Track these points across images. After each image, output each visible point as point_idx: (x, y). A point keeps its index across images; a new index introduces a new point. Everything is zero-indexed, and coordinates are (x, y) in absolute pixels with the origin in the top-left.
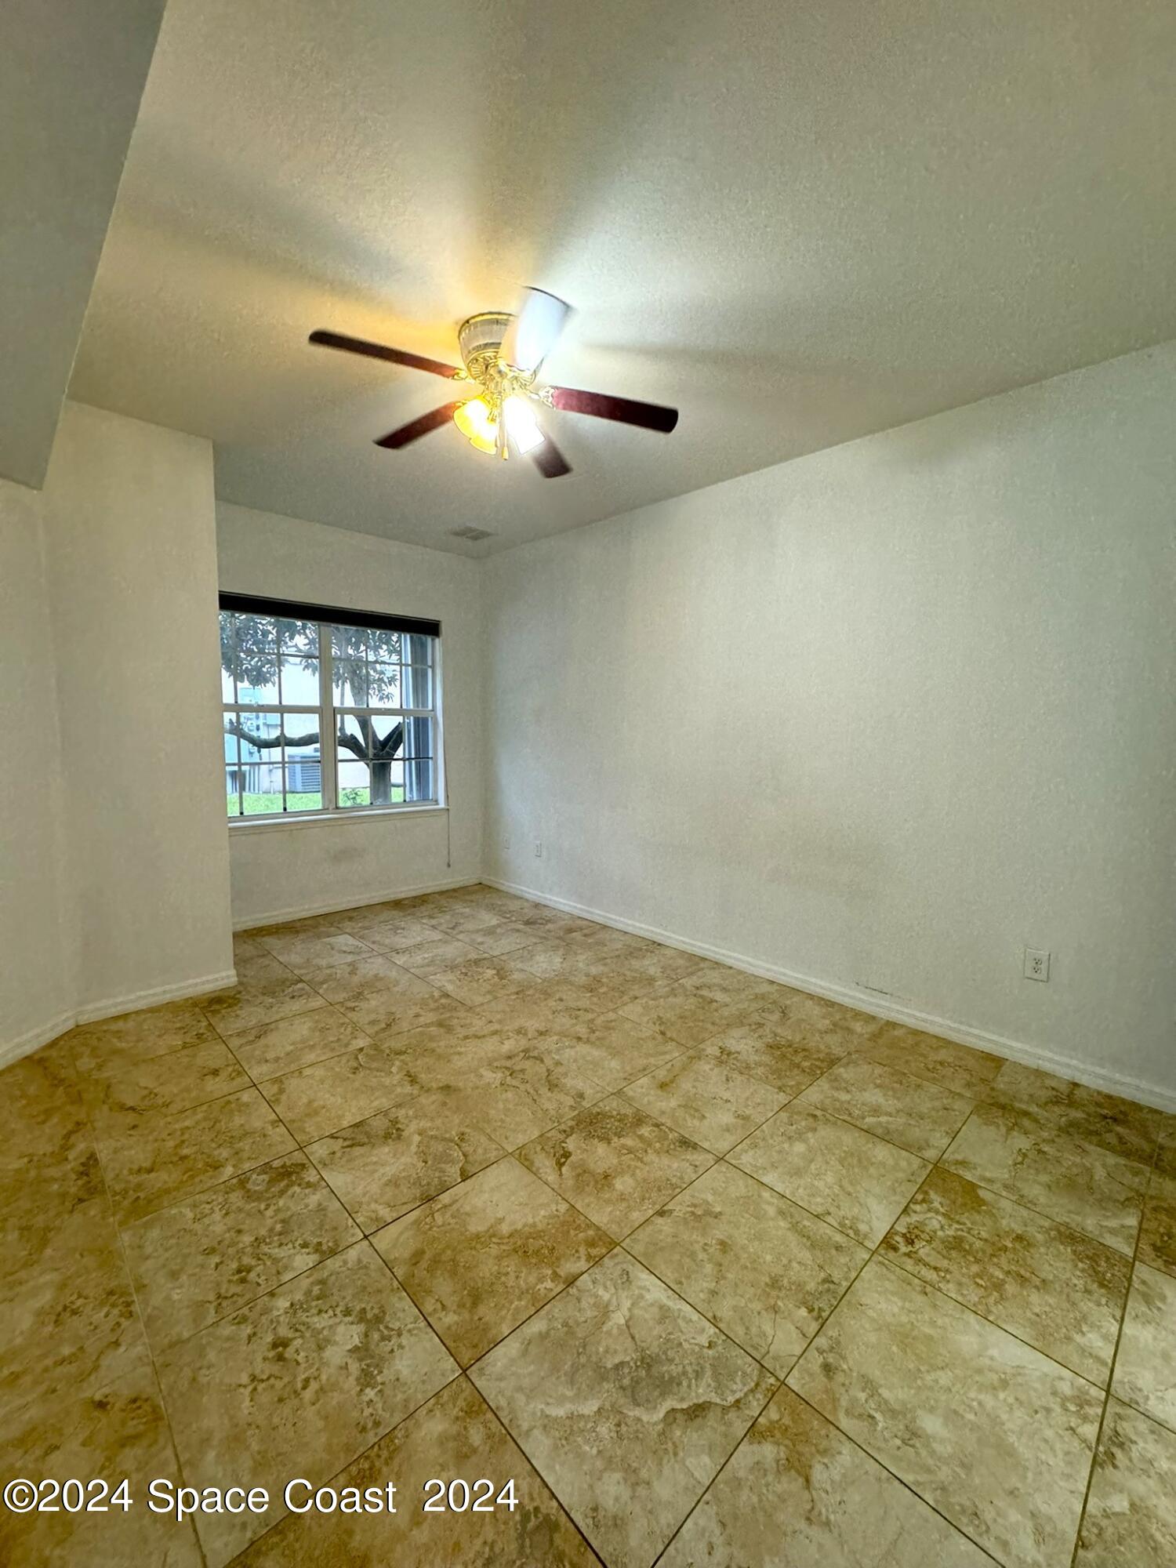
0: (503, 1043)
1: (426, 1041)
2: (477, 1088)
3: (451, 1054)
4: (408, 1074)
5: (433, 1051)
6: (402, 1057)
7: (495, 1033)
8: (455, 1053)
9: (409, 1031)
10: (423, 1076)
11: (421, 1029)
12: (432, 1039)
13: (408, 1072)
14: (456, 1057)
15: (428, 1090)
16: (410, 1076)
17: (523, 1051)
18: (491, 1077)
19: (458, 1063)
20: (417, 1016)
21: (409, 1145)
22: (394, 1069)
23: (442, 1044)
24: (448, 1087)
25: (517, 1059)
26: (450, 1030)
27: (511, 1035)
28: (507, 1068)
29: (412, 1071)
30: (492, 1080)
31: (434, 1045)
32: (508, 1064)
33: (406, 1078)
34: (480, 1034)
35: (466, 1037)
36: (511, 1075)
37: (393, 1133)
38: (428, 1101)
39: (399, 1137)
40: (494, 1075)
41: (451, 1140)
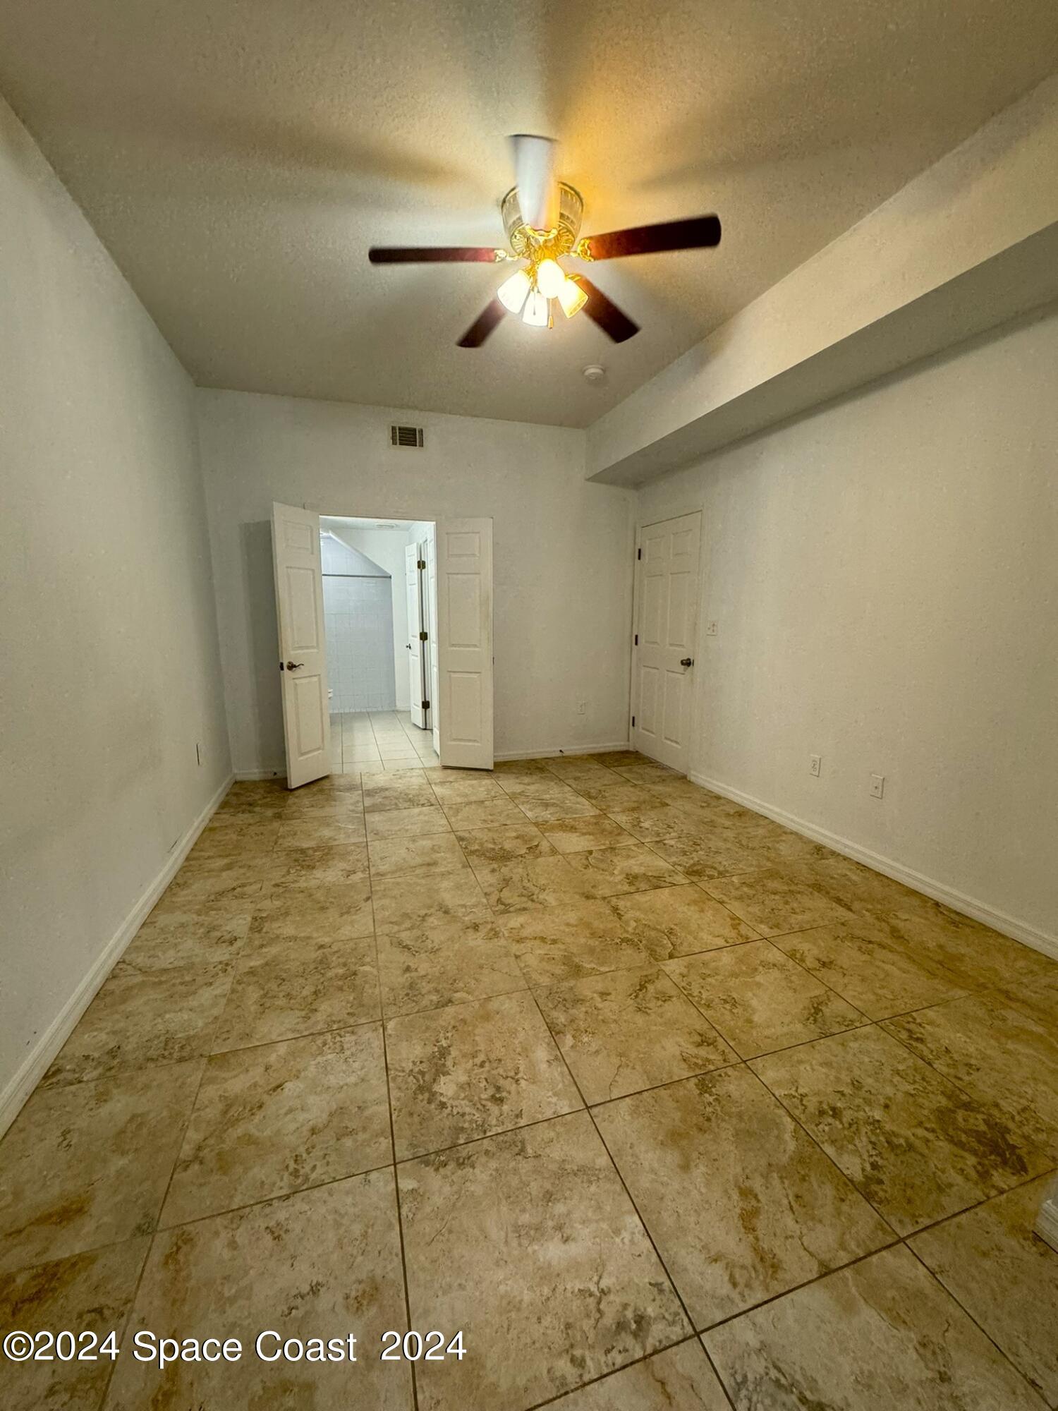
0: (522, 925)
1: (598, 950)
2: (564, 892)
3: (576, 926)
4: (620, 916)
5: (593, 934)
6: (625, 935)
7: (520, 941)
8: (573, 926)
9: (617, 969)
10: (608, 912)
11: (603, 969)
12: (591, 951)
13: (620, 919)
14: (573, 921)
15: (604, 898)
16: (618, 914)
17: (510, 912)
18: (551, 899)
19: (572, 917)
20: (604, 995)
21: (622, 869)
22: (633, 924)
23: (583, 941)
24: (588, 897)
25: (518, 906)
26: (567, 960)
27: (505, 932)
28: (533, 901)
29: (616, 918)
30: (551, 894)
31: (591, 942)
32: (530, 904)
33: (622, 913)
34: (538, 942)
35: (554, 942)
36: (533, 895)
37: (632, 878)
38: (605, 891)
39: (627, 875)
40: (547, 898)
41: (593, 866)
